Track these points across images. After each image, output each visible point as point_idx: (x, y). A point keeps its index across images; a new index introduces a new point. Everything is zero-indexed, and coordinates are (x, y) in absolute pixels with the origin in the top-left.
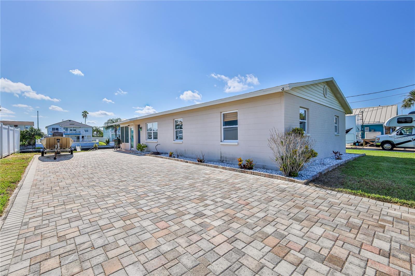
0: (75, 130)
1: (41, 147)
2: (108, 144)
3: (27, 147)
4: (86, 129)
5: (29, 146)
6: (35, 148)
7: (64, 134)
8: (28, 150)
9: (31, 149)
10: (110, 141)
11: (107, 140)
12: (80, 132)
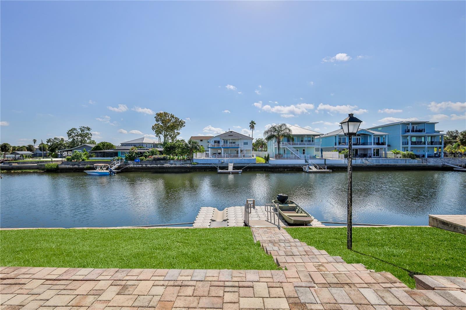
0: (234, 143)
1: (198, 162)
2: (267, 162)
3: (186, 162)
4: (245, 141)
5: (188, 161)
6: (191, 164)
7: (222, 148)
8: (186, 165)
9: (188, 164)
10: (269, 157)
11: (267, 156)
12: (238, 145)
